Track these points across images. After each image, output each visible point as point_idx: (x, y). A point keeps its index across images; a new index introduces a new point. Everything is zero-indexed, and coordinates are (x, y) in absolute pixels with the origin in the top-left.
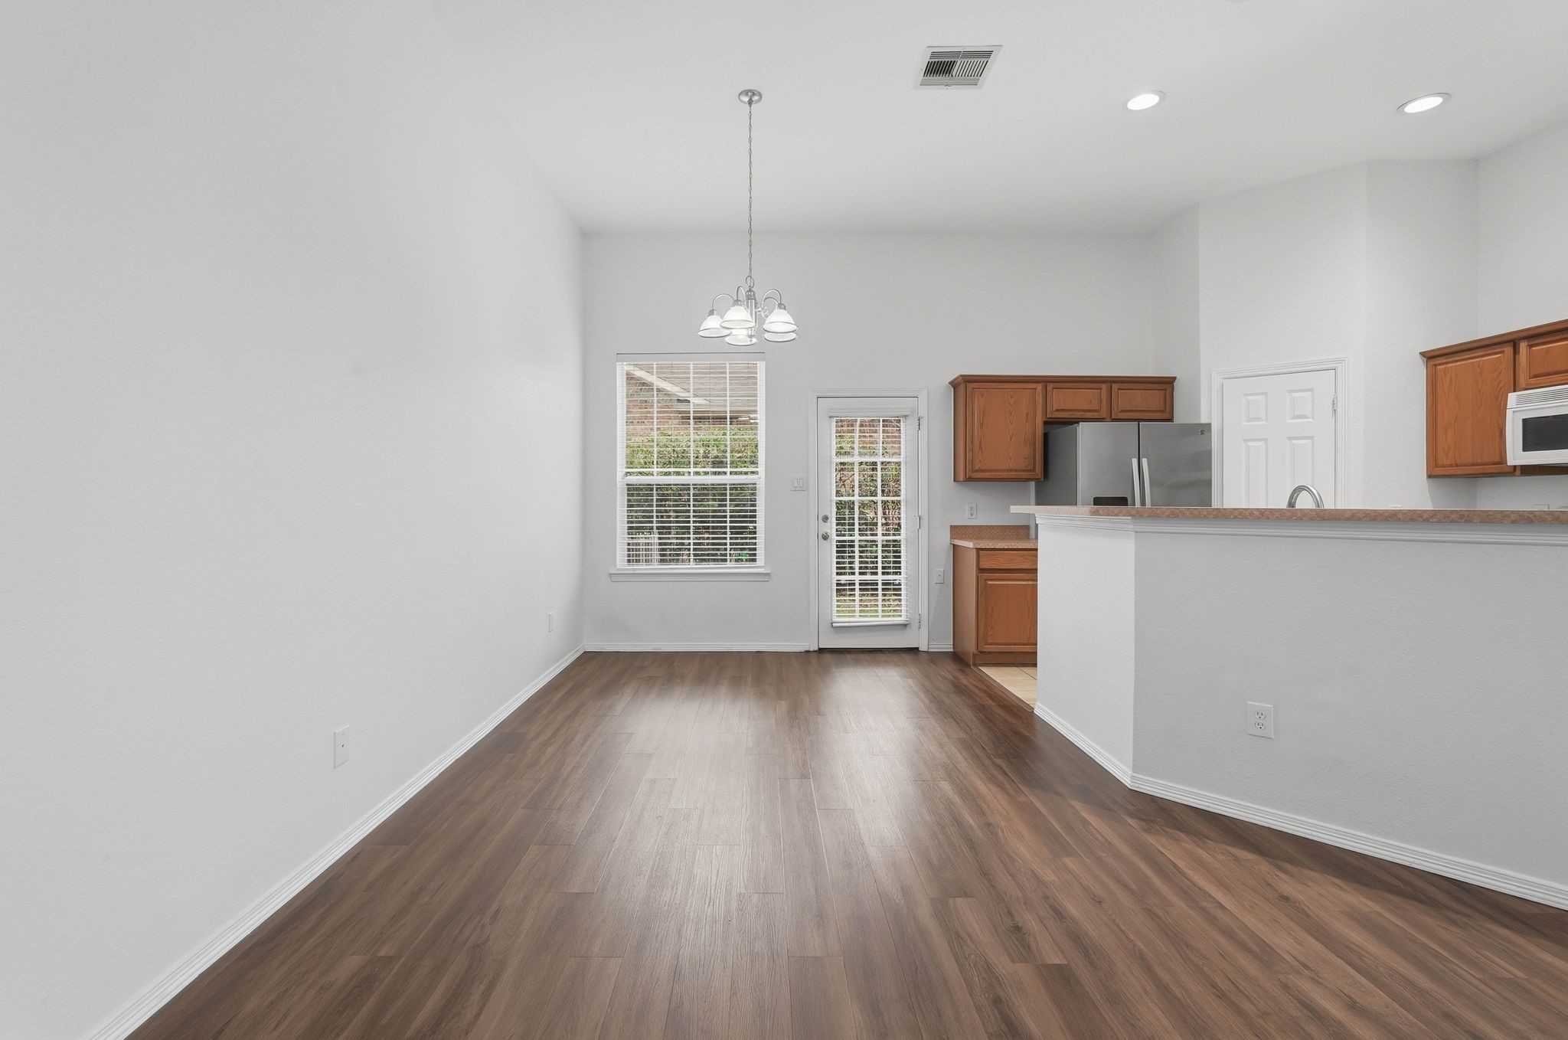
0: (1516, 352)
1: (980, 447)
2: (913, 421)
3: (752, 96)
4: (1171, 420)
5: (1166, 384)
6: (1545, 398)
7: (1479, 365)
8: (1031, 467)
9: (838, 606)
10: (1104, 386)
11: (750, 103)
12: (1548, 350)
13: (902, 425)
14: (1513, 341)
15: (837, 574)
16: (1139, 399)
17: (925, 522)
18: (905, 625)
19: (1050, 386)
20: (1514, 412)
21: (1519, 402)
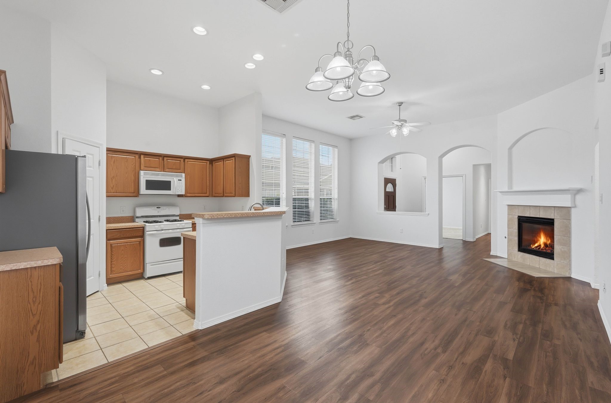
0: (140, 158)
6: (153, 174)
7: (126, 159)
12: (150, 160)
14: (140, 154)
20: (143, 177)
21: (145, 174)
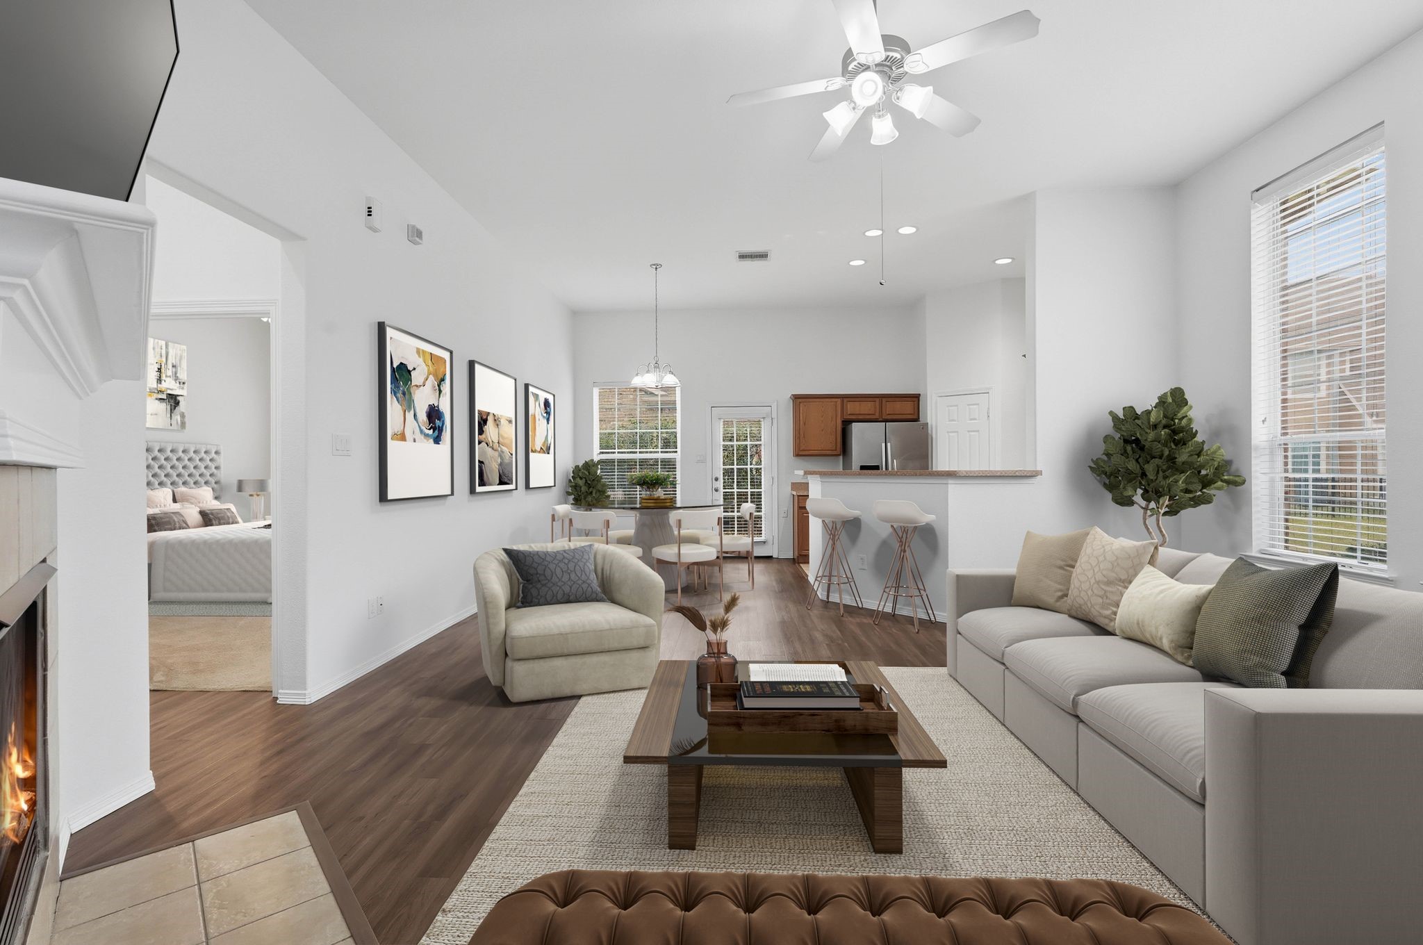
1: (804, 437)
2: (768, 421)
3: (657, 266)
4: (917, 420)
5: (916, 398)
8: (834, 448)
9: (724, 531)
10: (877, 400)
11: (656, 268)
13: (762, 423)
15: (724, 512)
16: (899, 407)
17: (776, 480)
18: (764, 542)
19: (845, 400)
